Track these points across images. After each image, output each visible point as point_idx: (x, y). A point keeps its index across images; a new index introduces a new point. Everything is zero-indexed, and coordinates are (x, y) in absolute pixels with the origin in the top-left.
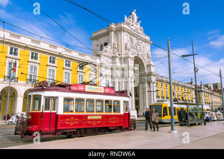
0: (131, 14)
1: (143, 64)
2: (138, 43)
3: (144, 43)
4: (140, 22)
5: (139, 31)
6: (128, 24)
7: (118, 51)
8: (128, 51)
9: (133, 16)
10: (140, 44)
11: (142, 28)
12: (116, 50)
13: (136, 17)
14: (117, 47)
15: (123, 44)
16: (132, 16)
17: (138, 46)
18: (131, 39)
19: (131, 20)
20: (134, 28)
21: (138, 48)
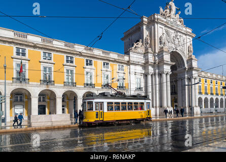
0: (168, 4)
1: (182, 59)
2: (176, 36)
3: (184, 36)
4: (180, 12)
5: (179, 23)
6: (164, 15)
7: (151, 47)
8: (162, 46)
9: (170, 6)
10: (178, 37)
11: (182, 20)
12: (148, 46)
13: (174, 8)
14: (149, 42)
15: (156, 38)
16: (168, 6)
17: (176, 40)
18: (167, 32)
19: (168, 10)
20: (172, 20)
21: (177, 42)
